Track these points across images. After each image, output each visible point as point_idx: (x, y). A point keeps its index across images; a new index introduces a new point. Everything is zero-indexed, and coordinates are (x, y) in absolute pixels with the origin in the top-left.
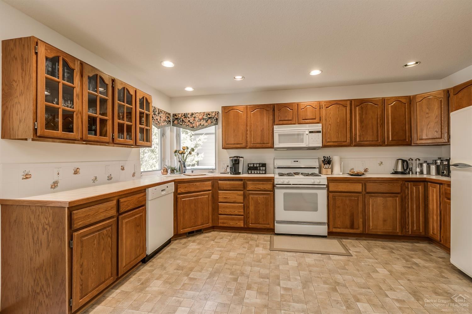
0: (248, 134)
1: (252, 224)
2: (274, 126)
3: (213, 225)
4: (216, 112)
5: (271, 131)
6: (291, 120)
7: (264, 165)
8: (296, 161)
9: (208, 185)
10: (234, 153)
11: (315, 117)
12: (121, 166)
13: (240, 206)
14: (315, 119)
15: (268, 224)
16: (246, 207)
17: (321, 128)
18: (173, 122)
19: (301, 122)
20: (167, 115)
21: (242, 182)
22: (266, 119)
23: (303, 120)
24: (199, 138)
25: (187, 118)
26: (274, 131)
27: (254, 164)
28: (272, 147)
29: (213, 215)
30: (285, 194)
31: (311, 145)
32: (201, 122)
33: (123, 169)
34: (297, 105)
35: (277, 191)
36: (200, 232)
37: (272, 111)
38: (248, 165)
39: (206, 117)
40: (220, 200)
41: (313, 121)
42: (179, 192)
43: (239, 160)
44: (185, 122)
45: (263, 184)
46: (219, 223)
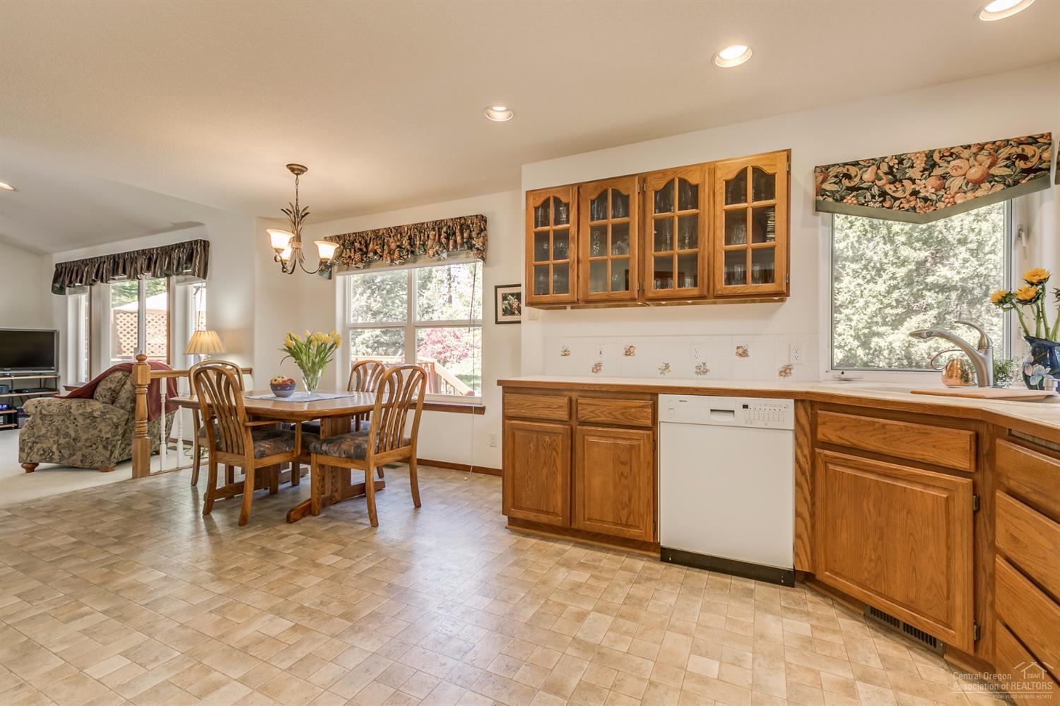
12: (738, 348)
33: (744, 354)
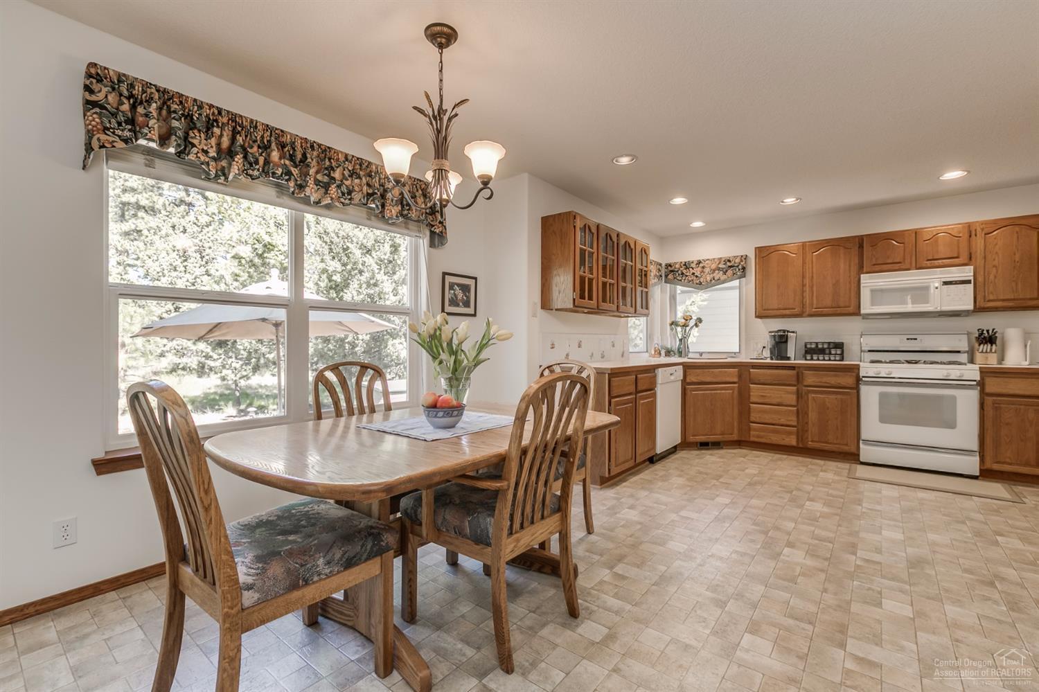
0: (806, 291)
1: (812, 441)
2: (862, 275)
3: (740, 439)
4: (742, 256)
5: (854, 286)
6: (900, 263)
7: (839, 346)
8: (911, 339)
9: (732, 374)
10: (777, 325)
11: (958, 253)
13: (790, 411)
14: (957, 257)
15: (847, 445)
16: (801, 413)
17: (972, 274)
18: (666, 276)
19: (924, 265)
20: (658, 267)
21: (794, 372)
22: (844, 265)
23: (928, 260)
24: (692, 300)
25: (691, 269)
26: (862, 285)
27: (817, 343)
28: (857, 312)
29: (740, 422)
30: (883, 396)
31: (946, 308)
32: (715, 275)
34: (914, 235)
35: (864, 389)
36: (717, 445)
37: (857, 249)
38: (806, 346)
39: (724, 266)
40: (753, 399)
41: (953, 260)
42: (688, 380)
43: (787, 336)
44: (687, 276)
45: (836, 376)
46: (751, 435)
